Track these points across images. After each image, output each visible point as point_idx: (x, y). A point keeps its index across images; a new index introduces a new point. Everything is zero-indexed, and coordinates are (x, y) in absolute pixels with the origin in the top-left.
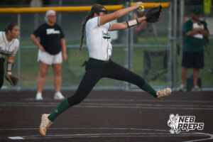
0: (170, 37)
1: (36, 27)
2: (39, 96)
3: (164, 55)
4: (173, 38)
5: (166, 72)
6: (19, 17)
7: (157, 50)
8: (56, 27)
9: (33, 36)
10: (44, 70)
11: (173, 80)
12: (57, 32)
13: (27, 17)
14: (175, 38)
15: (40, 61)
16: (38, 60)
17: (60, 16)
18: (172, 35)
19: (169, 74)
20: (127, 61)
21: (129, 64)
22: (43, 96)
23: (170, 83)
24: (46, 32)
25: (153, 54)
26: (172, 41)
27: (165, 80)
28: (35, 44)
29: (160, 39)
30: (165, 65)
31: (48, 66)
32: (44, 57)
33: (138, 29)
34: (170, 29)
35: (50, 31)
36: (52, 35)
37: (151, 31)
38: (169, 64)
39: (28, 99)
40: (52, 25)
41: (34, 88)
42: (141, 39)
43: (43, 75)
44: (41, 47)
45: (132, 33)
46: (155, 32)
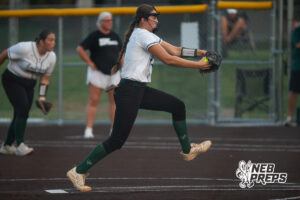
0: (273, 50)
1: (85, 35)
2: (89, 133)
3: (265, 75)
4: (277, 51)
5: (268, 99)
6: (60, 22)
7: (253, 68)
8: (112, 36)
9: (79, 48)
10: (96, 97)
11: (277, 111)
12: (115, 43)
13: (73, 21)
14: (280, 51)
15: (90, 84)
16: (87, 82)
17: (118, 21)
18: (277, 47)
19: (271, 103)
20: (212, 84)
21: (216, 87)
22: (94, 132)
23: (274, 115)
24: (98, 42)
25: (249, 73)
26: (276, 55)
27: (267, 110)
28: (84, 59)
29: (260, 53)
30: (266, 90)
31: (101, 90)
32: (96, 78)
33: (229, 38)
34: (273, 38)
35: (104, 42)
36: (107, 47)
37: (246, 41)
38: (272, 88)
39: (72, 137)
40: (107, 32)
41: (81, 121)
42: (232, 53)
43: (94, 103)
44: (92, 64)
45: (219, 44)
46: (253, 44)
